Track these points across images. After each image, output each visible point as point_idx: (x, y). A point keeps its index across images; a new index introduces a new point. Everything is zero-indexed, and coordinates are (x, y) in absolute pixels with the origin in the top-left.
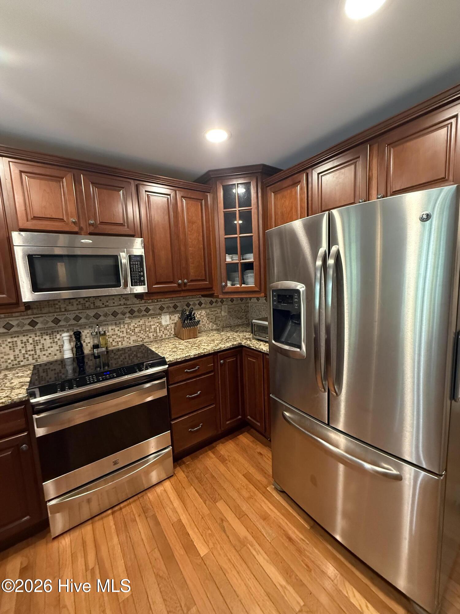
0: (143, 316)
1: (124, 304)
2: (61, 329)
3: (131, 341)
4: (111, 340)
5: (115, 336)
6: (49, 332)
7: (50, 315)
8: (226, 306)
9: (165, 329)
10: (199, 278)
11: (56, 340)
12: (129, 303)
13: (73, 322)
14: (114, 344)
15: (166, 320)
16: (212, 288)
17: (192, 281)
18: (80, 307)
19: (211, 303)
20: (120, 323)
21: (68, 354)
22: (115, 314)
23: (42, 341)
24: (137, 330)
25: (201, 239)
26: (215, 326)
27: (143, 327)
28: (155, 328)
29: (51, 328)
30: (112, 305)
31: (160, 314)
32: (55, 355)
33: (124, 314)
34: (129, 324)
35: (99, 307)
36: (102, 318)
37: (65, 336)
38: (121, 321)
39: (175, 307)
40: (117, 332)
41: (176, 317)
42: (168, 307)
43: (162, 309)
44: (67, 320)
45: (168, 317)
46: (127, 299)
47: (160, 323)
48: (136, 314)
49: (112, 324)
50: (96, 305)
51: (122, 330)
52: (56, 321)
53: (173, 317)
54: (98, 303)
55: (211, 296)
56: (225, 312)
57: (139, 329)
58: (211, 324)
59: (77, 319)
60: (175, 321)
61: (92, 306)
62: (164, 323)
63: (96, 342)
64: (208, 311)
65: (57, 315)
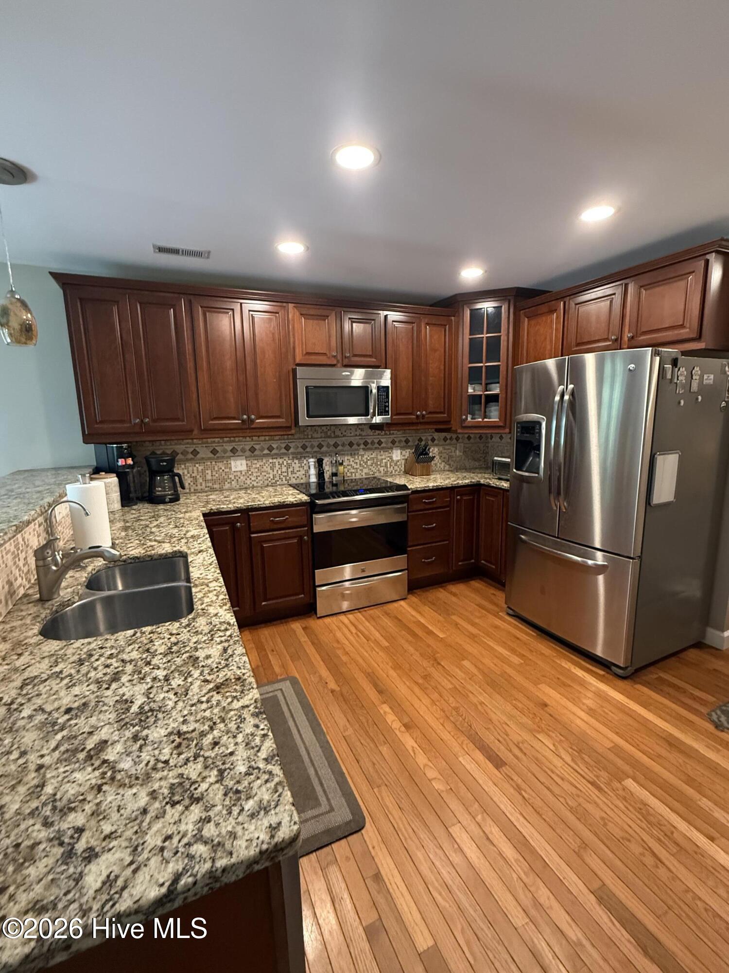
0: (376, 448)
1: (360, 435)
2: (307, 455)
4: (346, 470)
5: (350, 467)
6: (299, 456)
7: (301, 440)
8: (462, 445)
9: (396, 465)
10: (438, 410)
11: (303, 465)
13: (316, 449)
14: (349, 474)
15: (397, 455)
16: (450, 421)
17: (430, 413)
18: (323, 435)
19: (445, 439)
20: (355, 454)
21: (313, 479)
22: (351, 444)
23: (293, 465)
24: (369, 463)
25: (442, 368)
26: (447, 466)
27: (375, 460)
28: (386, 463)
29: (300, 453)
30: (349, 435)
31: (392, 448)
32: (303, 478)
33: (359, 445)
35: (338, 437)
36: (340, 448)
37: (312, 461)
38: (356, 452)
39: (407, 441)
40: (351, 463)
41: (407, 453)
42: (400, 441)
43: (393, 442)
44: (312, 447)
45: (399, 451)
46: (362, 430)
47: (391, 458)
48: (369, 446)
49: (348, 455)
50: (336, 434)
51: (357, 461)
52: (304, 447)
53: (404, 452)
54: (338, 433)
55: (448, 430)
56: (460, 452)
57: (371, 462)
58: (443, 463)
59: (320, 446)
60: (406, 457)
61: (333, 435)
62: (395, 458)
63: (334, 471)
64: (441, 449)
65: (306, 441)
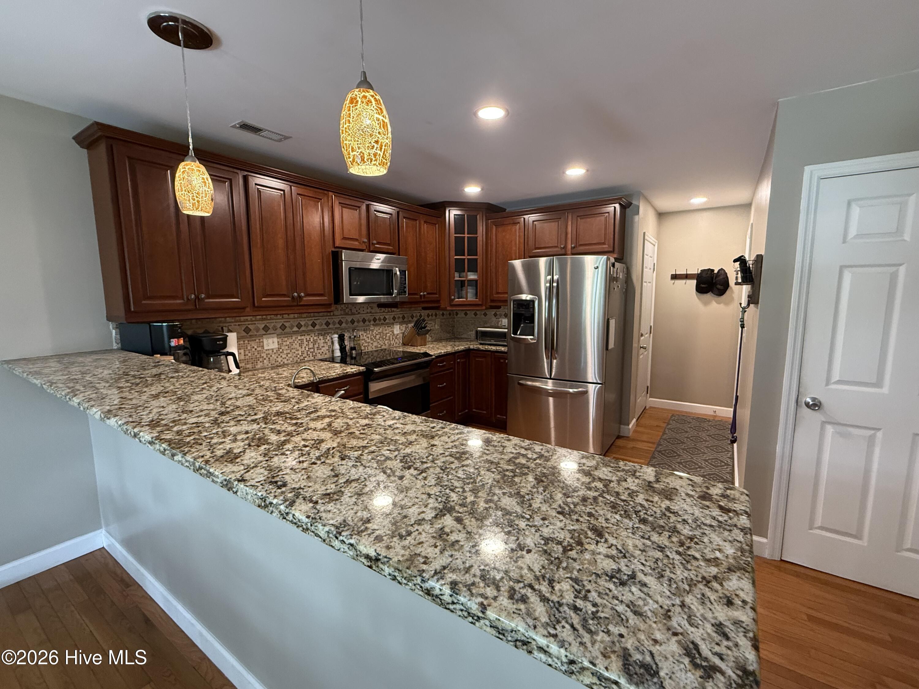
0: (382, 324)
1: (371, 312)
2: (330, 331)
3: (374, 347)
4: (362, 344)
5: (364, 341)
6: (323, 333)
7: (325, 318)
8: (439, 320)
9: (396, 338)
10: (433, 292)
11: (327, 341)
12: (373, 311)
13: (338, 326)
15: (397, 329)
16: (439, 301)
17: (429, 294)
18: (342, 312)
20: (367, 330)
21: (338, 354)
22: (364, 321)
23: (319, 341)
24: (378, 337)
25: (435, 258)
26: (430, 338)
27: (382, 335)
28: (389, 337)
29: (325, 330)
30: (362, 312)
31: (393, 324)
32: (326, 354)
33: (370, 321)
34: (373, 331)
35: (353, 314)
36: (356, 324)
37: (335, 337)
38: (368, 327)
39: (404, 318)
40: (365, 337)
41: (404, 328)
42: (398, 318)
43: (394, 318)
44: (334, 323)
45: (398, 326)
46: (372, 308)
47: (393, 332)
48: (377, 322)
49: (362, 330)
51: (368, 335)
52: (328, 324)
53: (401, 327)
54: (354, 311)
55: (438, 308)
56: (438, 325)
59: (340, 323)
60: (403, 331)
61: (350, 313)
62: (395, 332)
63: (353, 345)
65: (329, 319)
